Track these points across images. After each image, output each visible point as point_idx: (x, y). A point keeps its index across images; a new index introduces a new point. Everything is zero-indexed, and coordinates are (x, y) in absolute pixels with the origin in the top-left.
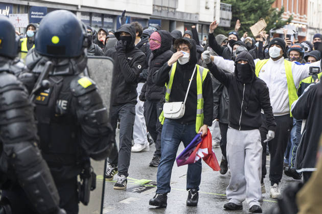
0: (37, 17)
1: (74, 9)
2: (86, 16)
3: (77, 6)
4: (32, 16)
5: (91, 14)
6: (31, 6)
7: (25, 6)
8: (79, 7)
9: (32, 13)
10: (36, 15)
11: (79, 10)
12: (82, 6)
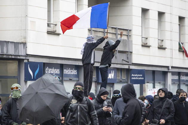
0: (137, 78)
1: (166, 70)
2: (175, 76)
3: (168, 67)
4: (133, 78)
5: (179, 74)
6: (131, 69)
7: (126, 69)
8: (170, 68)
9: (133, 75)
10: (136, 77)
11: (170, 71)
12: (172, 67)
